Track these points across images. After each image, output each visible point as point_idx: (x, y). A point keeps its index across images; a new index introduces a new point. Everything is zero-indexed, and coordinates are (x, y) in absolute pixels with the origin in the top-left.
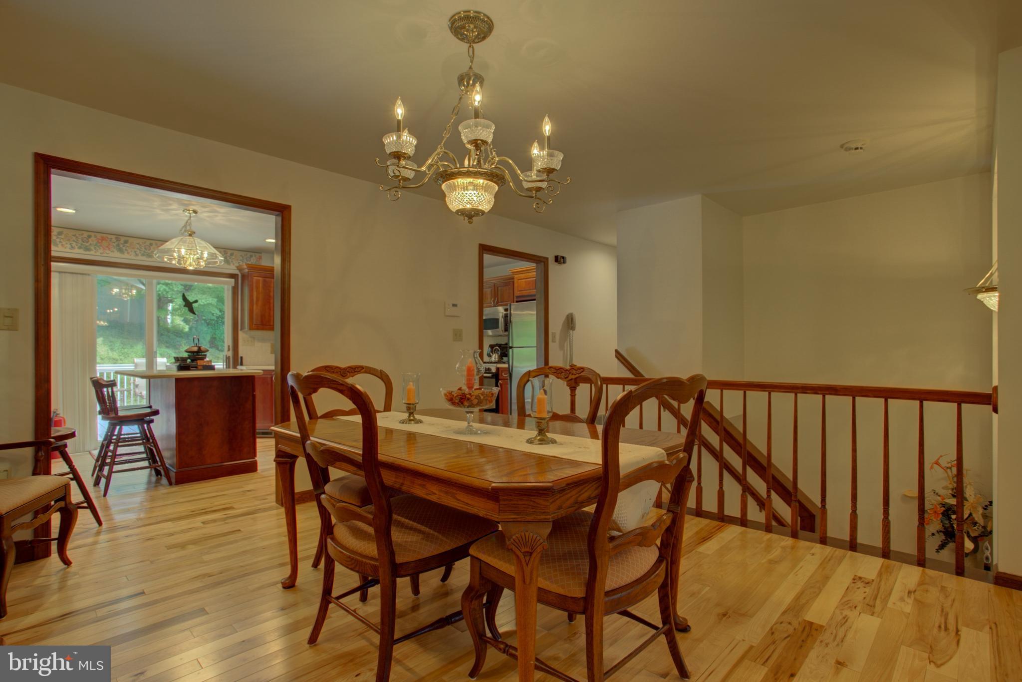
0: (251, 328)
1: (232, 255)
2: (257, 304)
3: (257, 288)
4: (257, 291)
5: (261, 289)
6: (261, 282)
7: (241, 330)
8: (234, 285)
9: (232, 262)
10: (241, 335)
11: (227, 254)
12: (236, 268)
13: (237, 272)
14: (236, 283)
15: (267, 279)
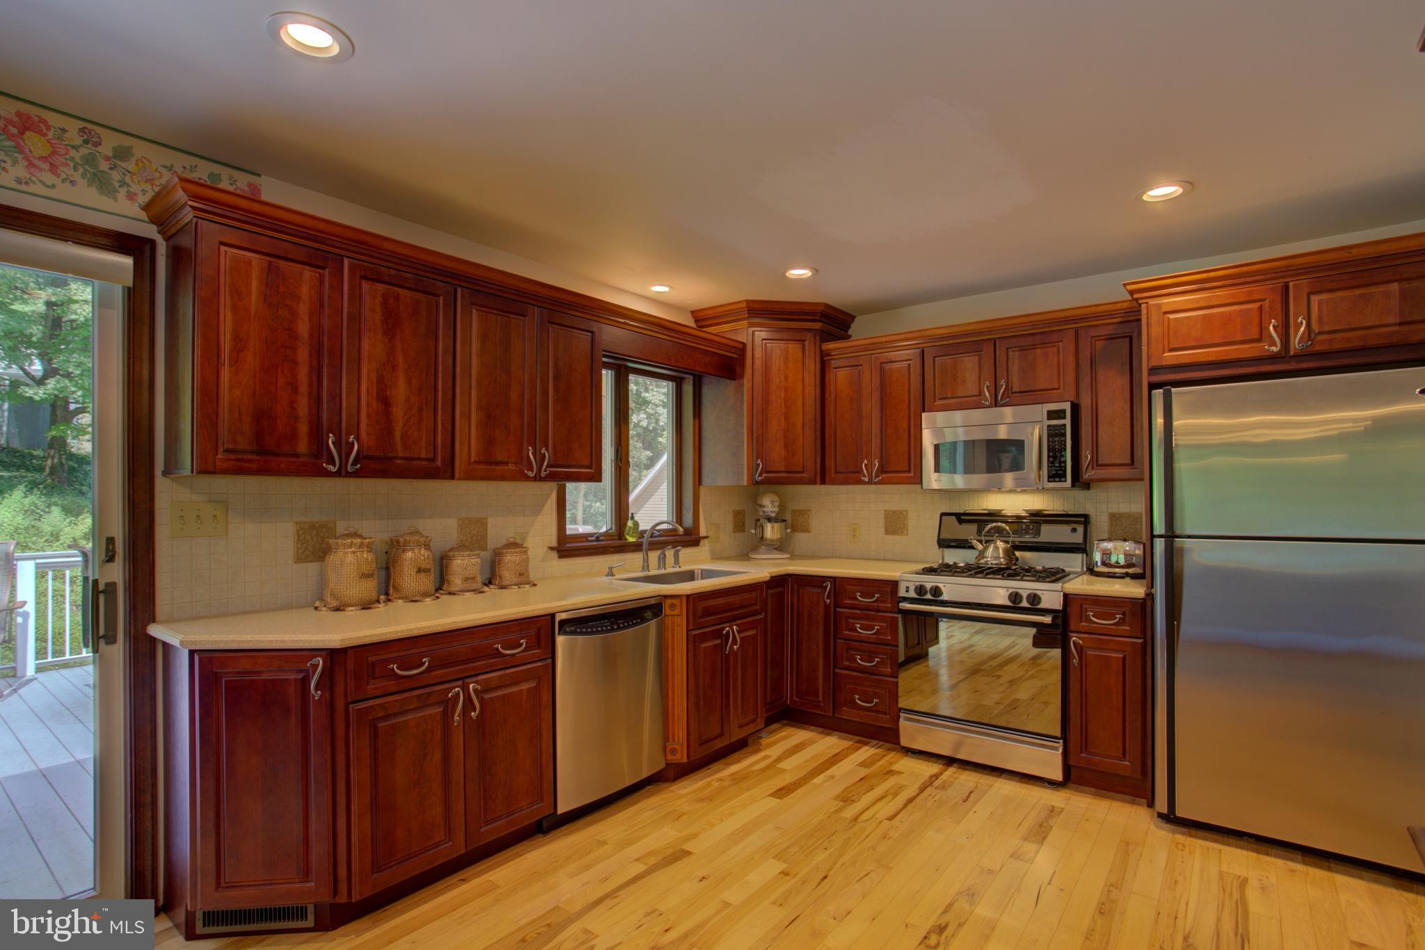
0: (205, 468)
1: (122, 154)
2: (235, 361)
3: (238, 294)
4: (235, 308)
5: (254, 300)
6: (255, 273)
7: (166, 473)
8: (130, 284)
9: (123, 183)
10: (166, 493)
11: (98, 144)
12: (144, 216)
13: (150, 231)
14: (144, 269)
15: (283, 264)
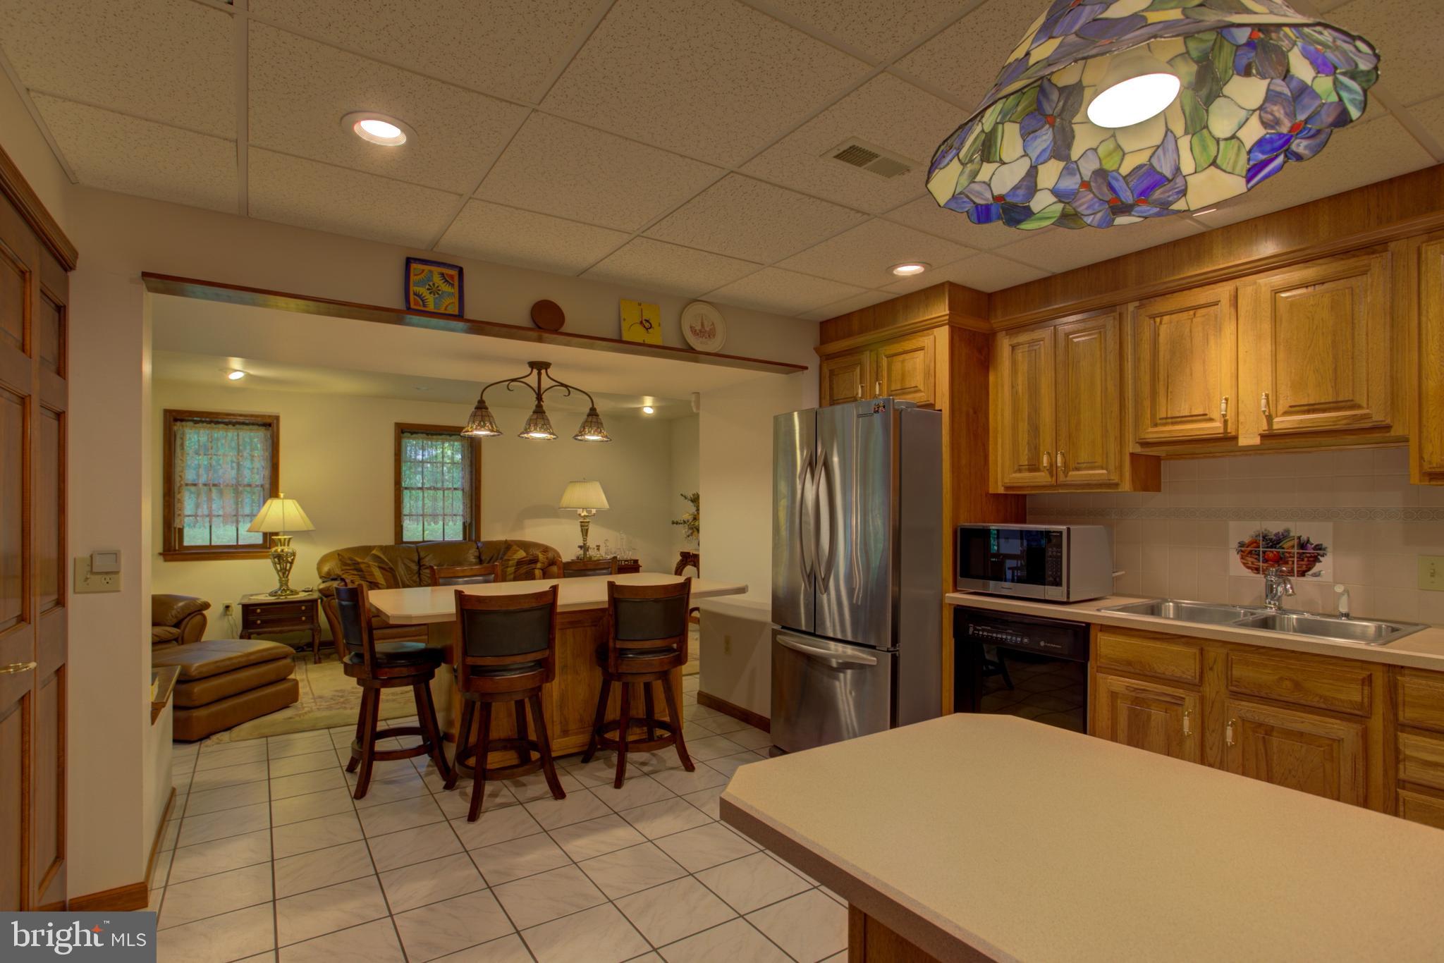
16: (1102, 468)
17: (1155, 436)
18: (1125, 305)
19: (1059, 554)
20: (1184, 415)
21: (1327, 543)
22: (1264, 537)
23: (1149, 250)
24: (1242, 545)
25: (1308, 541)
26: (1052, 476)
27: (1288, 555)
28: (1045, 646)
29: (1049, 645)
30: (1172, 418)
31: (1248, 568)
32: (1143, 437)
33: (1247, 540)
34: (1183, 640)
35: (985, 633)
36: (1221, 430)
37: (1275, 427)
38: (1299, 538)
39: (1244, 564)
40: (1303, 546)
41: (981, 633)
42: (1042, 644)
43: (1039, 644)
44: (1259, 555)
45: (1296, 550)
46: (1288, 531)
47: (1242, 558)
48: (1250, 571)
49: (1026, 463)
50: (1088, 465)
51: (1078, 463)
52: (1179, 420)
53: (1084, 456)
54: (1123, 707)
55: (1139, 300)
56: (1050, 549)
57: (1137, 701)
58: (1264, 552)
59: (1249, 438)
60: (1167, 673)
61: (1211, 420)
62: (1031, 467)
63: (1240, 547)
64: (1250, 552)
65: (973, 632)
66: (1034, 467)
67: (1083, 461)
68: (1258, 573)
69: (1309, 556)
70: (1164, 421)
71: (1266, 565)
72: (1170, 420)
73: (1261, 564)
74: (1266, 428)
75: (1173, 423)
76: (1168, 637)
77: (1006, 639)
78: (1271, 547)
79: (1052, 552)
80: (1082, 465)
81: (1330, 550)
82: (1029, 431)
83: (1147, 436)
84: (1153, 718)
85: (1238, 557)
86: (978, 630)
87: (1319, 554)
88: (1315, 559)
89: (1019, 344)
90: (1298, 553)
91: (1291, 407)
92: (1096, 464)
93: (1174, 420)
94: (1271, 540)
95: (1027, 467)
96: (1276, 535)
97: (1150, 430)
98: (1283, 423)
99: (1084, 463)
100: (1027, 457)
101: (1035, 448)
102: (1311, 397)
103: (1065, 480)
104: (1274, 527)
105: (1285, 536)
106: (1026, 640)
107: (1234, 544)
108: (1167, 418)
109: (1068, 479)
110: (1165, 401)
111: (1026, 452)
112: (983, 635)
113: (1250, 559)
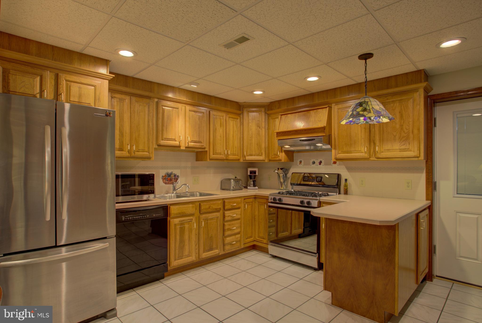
16: (147, 152)
17: (163, 143)
18: (154, 99)
19: (153, 182)
20: (170, 138)
21: (179, 175)
22: (167, 174)
23: (163, 85)
24: (163, 176)
25: (176, 175)
26: (129, 154)
27: (172, 178)
28: (155, 216)
29: (156, 215)
30: (167, 138)
31: (164, 183)
32: (160, 143)
33: (164, 175)
34: (190, 203)
35: (131, 218)
36: (179, 144)
37: (189, 145)
38: (174, 174)
39: (163, 182)
40: (175, 176)
41: (128, 218)
42: (154, 215)
43: (153, 215)
44: (166, 179)
45: (174, 177)
46: (172, 172)
47: (163, 180)
48: (164, 184)
49: (118, 147)
50: (142, 151)
51: (139, 150)
52: (169, 139)
53: (141, 147)
54: (178, 227)
55: (158, 99)
56: (150, 181)
57: (181, 224)
58: (167, 178)
59: (183, 148)
60: (189, 213)
61: (176, 141)
62: (120, 149)
63: (162, 177)
64: (165, 179)
65: (125, 219)
66: (121, 149)
67: (140, 149)
68: (166, 184)
69: (176, 178)
70: (165, 139)
71: (168, 182)
72: (166, 139)
73: (167, 182)
74: (187, 145)
75: (167, 140)
76: (187, 203)
77: (140, 218)
78: (169, 177)
79: (151, 182)
80: (140, 150)
81: (180, 176)
82: (119, 135)
83: (161, 143)
84: (186, 227)
85: (162, 180)
86: (127, 218)
87: (178, 178)
88: (177, 179)
89: (115, 97)
90: (174, 178)
91: (192, 141)
92: (145, 150)
93: (167, 139)
94: (169, 175)
95: (118, 149)
96: (170, 173)
97: (161, 141)
98: (191, 144)
99: (141, 150)
100: (118, 145)
101: (122, 142)
102: (196, 139)
103: (134, 155)
104: (170, 171)
105: (171, 174)
106: (148, 216)
107: (161, 177)
108: (166, 138)
109: (135, 155)
110: (166, 133)
111: (118, 143)
112: (129, 219)
113: (164, 180)
